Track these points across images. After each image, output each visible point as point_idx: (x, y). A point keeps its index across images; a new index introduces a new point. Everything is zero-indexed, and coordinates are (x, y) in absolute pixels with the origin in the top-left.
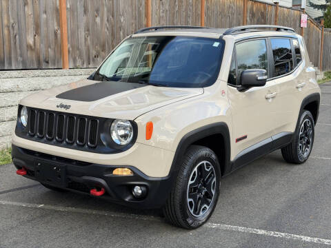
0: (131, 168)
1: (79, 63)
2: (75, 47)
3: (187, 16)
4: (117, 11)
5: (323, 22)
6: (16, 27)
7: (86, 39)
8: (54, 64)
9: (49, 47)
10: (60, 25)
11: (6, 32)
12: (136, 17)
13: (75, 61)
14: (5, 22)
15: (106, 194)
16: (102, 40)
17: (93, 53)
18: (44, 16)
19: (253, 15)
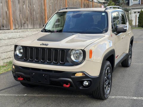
0: (83, 72)
1: (17, 27)
2: (15, 19)
3: (60, 5)
4: (32, 3)
7: (20, 16)
8: (7, 28)
9: (4, 19)
10: (8, 8)
12: (40, 5)
13: (15, 25)
15: (71, 85)
16: (26, 16)
17: (23, 22)
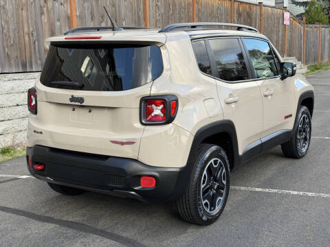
5: (304, 18)
6: (35, 34)
11: (27, 38)
14: (26, 30)
18: (58, 24)
19: (240, 15)
